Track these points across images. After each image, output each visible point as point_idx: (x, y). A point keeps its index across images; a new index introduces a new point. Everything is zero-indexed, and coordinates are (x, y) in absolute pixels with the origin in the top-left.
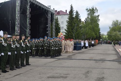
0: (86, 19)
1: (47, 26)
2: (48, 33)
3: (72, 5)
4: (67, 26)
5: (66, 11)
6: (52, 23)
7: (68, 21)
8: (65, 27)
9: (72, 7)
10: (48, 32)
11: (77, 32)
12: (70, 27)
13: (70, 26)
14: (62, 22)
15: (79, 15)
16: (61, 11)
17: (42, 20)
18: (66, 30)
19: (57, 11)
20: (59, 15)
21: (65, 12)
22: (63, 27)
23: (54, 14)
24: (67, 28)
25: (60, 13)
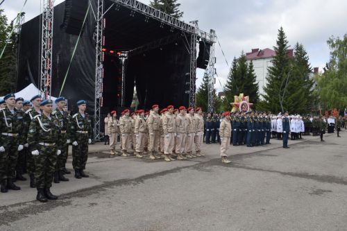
0: (327, 66)
1: (187, 74)
2: (188, 95)
3: (282, 28)
9: (282, 34)
10: (189, 92)
11: (293, 95)
13: (276, 79)
15: (304, 55)
18: (266, 89)
25: (265, 53)
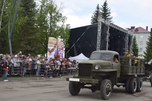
1: (124, 49)
4: (146, 48)
5: (147, 27)
6: (129, 46)
7: (148, 42)
8: (145, 50)
12: (150, 50)
13: (151, 48)
14: (140, 42)
16: (140, 28)
17: (119, 42)
18: (145, 53)
19: (135, 28)
20: (137, 33)
21: (146, 29)
22: (142, 48)
23: (132, 37)
24: (146, 51)
25: (139, 30)
